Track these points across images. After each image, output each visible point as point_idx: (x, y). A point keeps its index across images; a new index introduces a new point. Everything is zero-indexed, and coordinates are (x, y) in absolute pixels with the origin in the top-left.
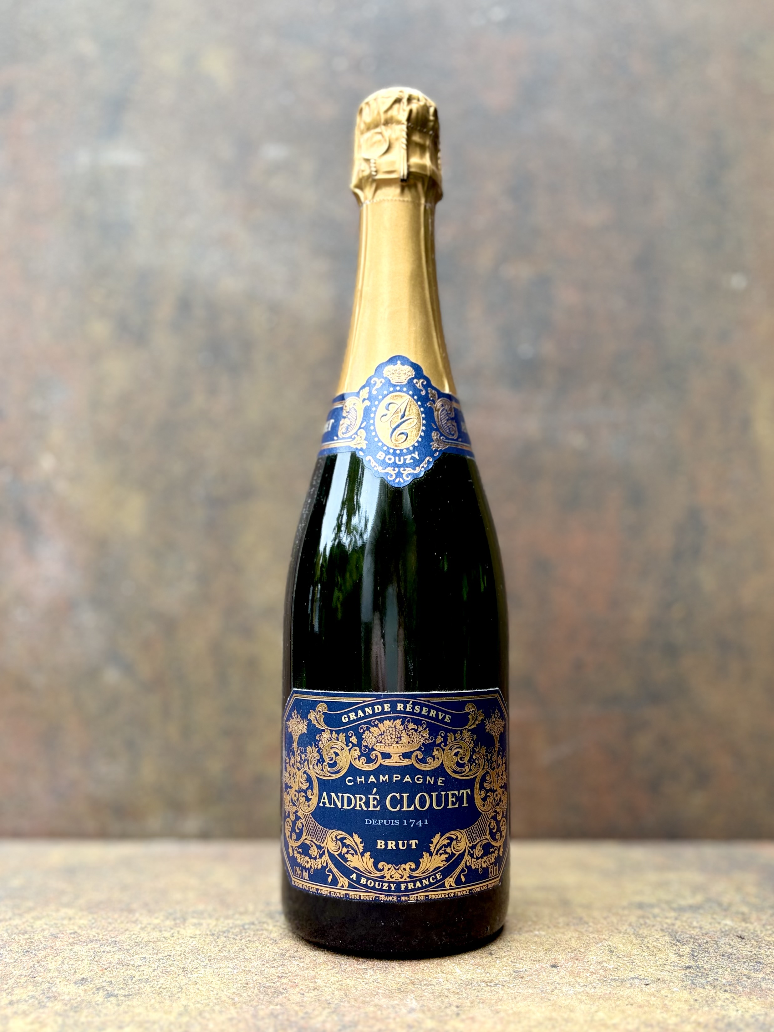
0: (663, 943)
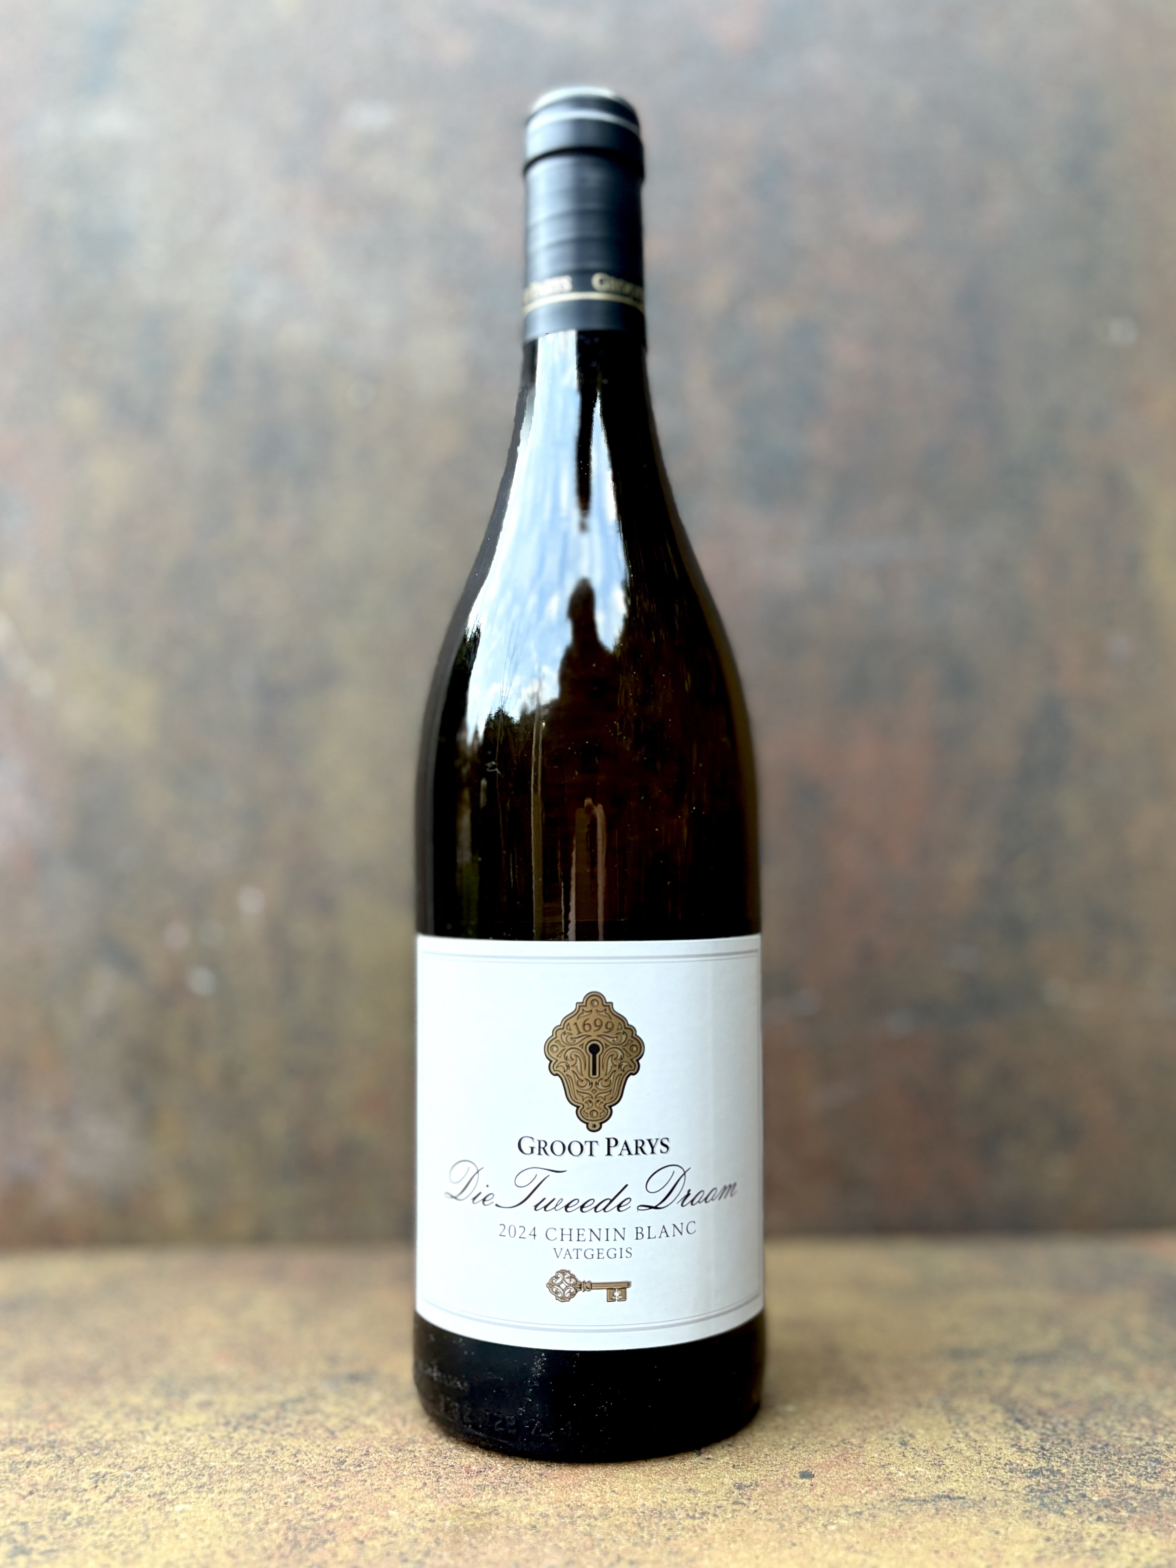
0: (993, 1425)
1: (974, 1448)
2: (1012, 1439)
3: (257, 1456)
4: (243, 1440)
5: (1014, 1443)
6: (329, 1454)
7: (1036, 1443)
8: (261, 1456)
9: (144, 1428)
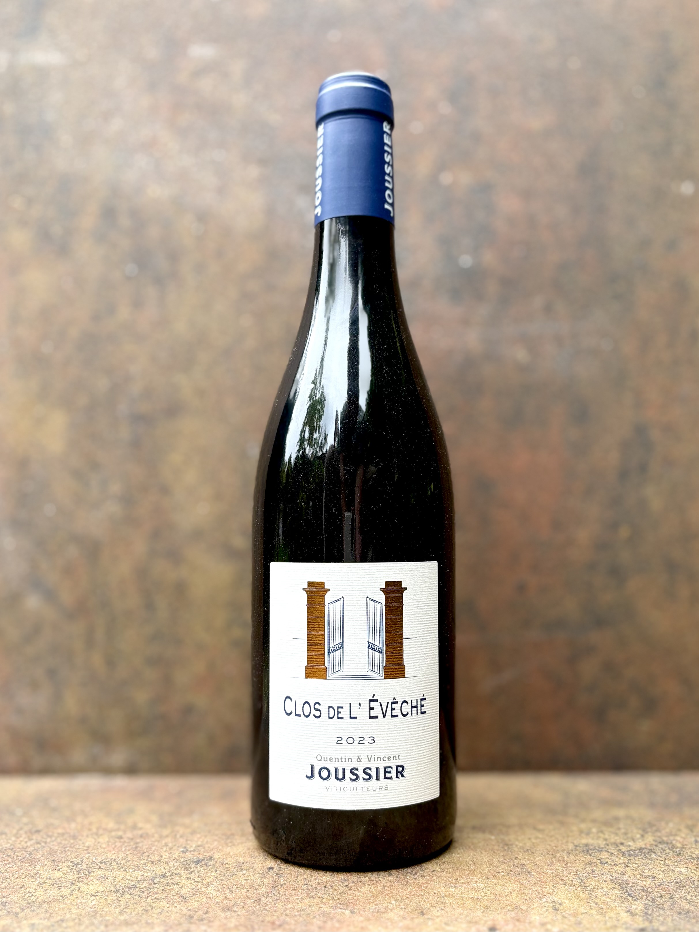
0: (613, 897)
1: (602, 914)
2: (626, 907)
3: (136, 913)
4: (127, 902)
5: (627, 910)
6: (183, 913)
7: (642, 910)
8: (139, 913)
9: (64, 893)
